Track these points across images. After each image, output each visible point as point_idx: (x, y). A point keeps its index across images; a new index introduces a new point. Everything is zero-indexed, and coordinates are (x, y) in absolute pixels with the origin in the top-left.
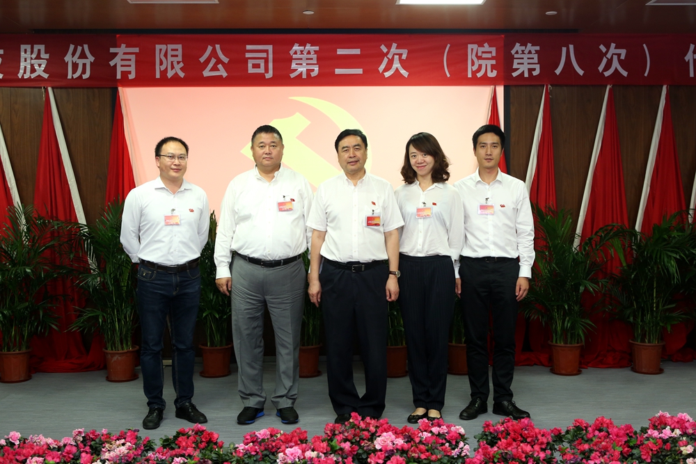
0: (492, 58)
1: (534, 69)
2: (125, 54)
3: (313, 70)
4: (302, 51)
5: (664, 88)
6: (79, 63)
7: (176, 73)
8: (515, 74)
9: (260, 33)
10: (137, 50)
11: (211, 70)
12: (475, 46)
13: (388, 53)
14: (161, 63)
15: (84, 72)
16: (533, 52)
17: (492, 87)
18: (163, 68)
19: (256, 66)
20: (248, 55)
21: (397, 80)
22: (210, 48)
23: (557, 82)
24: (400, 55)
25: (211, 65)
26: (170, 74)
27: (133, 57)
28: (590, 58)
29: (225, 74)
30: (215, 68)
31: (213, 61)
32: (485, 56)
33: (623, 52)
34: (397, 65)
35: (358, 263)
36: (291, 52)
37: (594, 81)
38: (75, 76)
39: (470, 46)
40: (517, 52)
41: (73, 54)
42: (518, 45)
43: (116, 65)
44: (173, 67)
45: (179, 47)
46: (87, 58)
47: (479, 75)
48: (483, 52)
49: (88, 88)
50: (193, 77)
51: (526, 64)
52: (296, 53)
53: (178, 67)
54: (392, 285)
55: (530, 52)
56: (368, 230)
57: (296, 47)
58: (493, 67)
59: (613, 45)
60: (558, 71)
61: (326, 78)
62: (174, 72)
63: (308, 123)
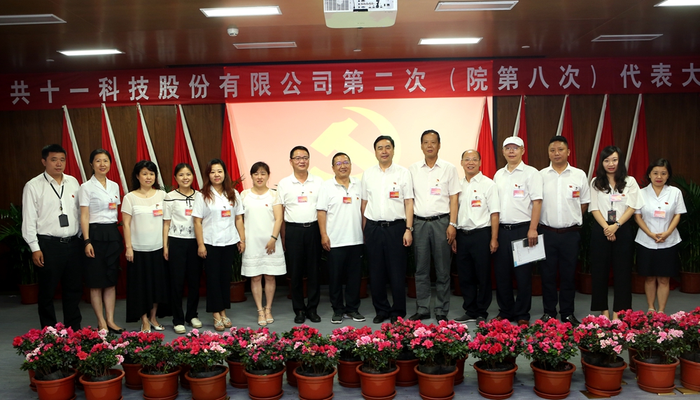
0: (485, 77)
1: (514, 85)
2: (230, 80)
3: (359, 88)
4: (351, 75)
5: (606, 96)
6: (199, 87)
7: (265, 93)
8: (500, 88)
9: (322, 63)
10: (238, 77)
11: (289, 90)
12: (472, 69)
13: (411, 75)
14: (255, 86)
15: (202, 93)
16: (513, 72)
17: (484, 97)
18: (256, 89)
19: (320, 86)
20: (314, 79)
21: (418, 94)
22: (288, 75)
23: (530, 93)
24: (420, 76)
25: (289, 86)
26: (261, 93)
27: (235, 82)
28: (553, 76)
29: (298, 93)
30: (291, 89)
31: (290, 83)
32: (479, 75)
33: (577, 71)
34: (417, 83)
35: (385, 221)
36: (344, 76)
37: (557, 92)
38: (197, 96)
39: (469, 69)
40: (502, 73)
41: (195, 81)
42: (502, 67)
43: (224, 88)
44: (263, 89)
45: (267, 74)
46: (204, 84)
47: (475, 89)
48: (478, 73)
49: (205, 104)
50: (277, 95)
51: (508, 81)
52: (347, 76)
53: (266, 88)
54: (407, 236)
55: (511, 72)
56: (391, 201)
57: (347, 72)
58: (485, 84)
59: (570, 66)
60: (531, 86)
61: (368, 94)
62: (263, 92)
63: (356, 125)
